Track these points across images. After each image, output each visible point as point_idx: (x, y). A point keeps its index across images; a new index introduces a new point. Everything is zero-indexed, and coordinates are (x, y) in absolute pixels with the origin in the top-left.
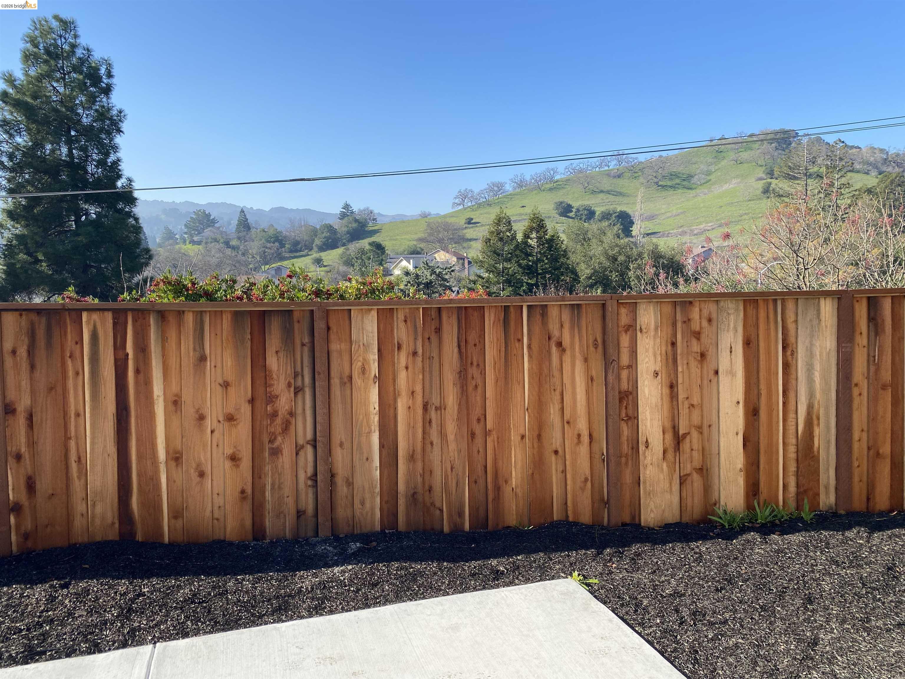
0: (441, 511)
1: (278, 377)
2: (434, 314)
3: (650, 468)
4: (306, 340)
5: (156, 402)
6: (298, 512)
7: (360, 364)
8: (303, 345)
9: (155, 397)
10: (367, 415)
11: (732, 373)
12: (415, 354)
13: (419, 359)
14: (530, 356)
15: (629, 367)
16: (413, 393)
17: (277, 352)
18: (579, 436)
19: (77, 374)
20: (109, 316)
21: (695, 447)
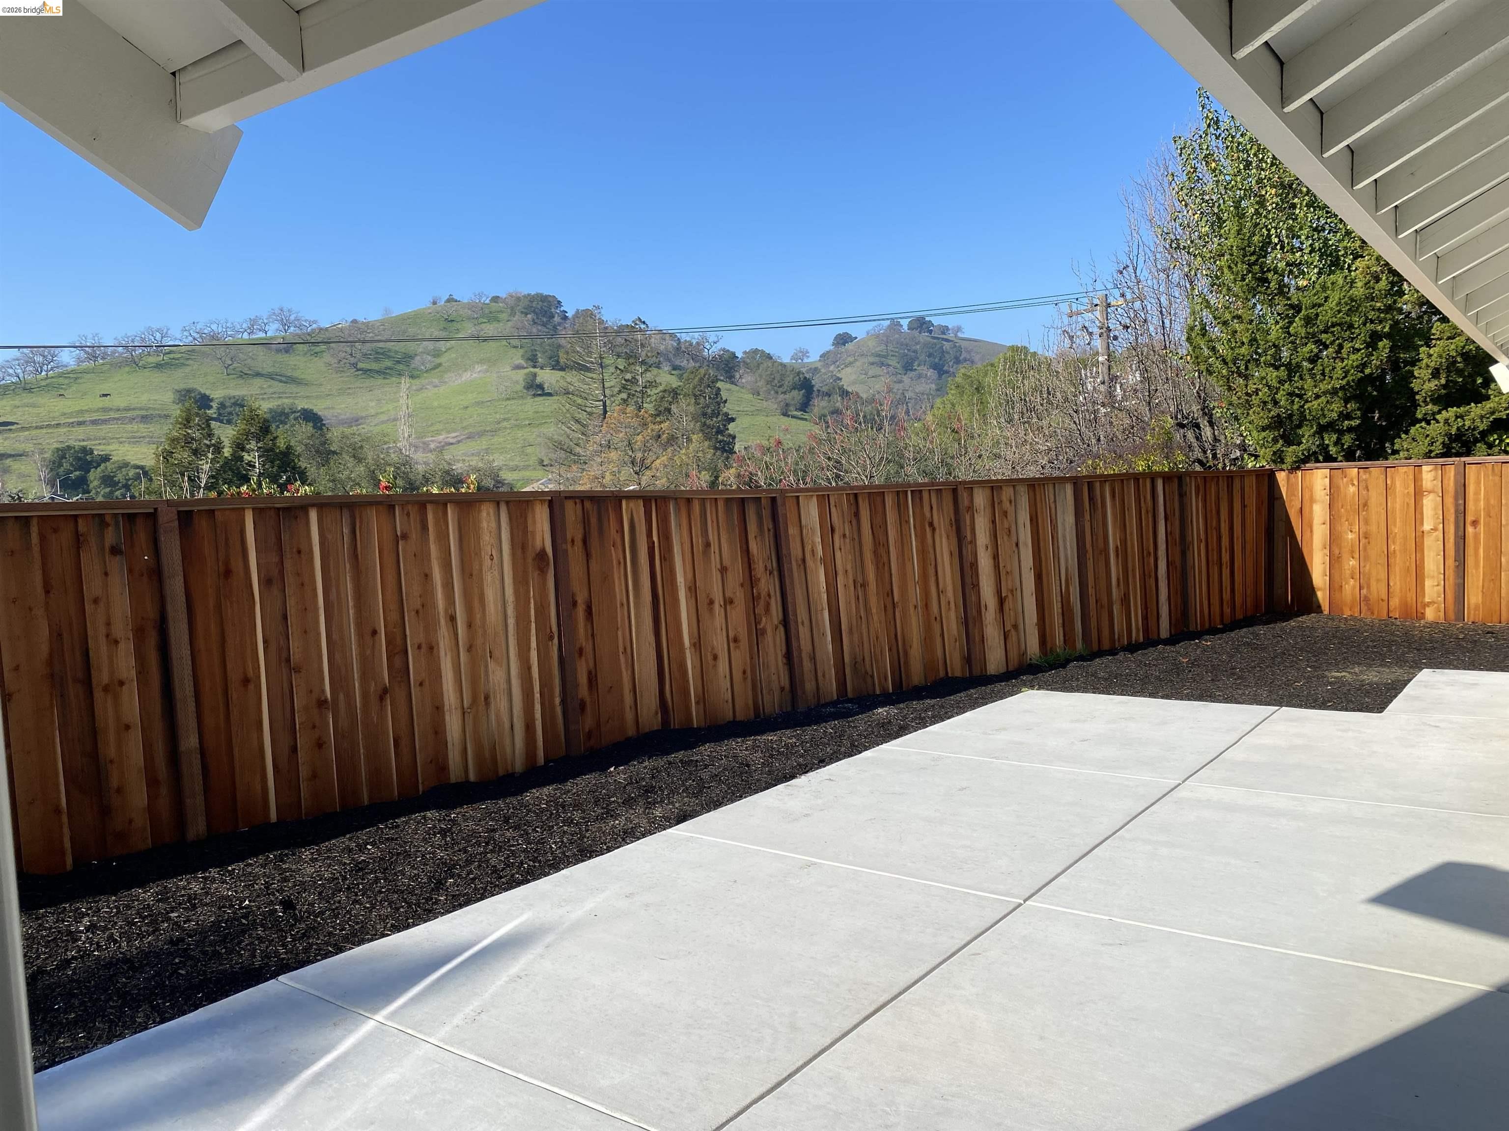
0: (872, 677)
1: (758, 561)
2: (852, 497)
3: (989, 626)
4: (771, 526)
5: (679, 588)
6: (781, 688)
7: (810, 547)
8: (769, 530)
9: (679, 584)
10: (819, 593)
11: (1026, 545)
12: (844, 536)
13: (847, 540)
14: (916, 536)
15: (971, 542)
16: (846, 571)
17: (755, 537)
18: (949, 602)
19: (620, 563)
20: (641, 502)
21: (1011, 607)
